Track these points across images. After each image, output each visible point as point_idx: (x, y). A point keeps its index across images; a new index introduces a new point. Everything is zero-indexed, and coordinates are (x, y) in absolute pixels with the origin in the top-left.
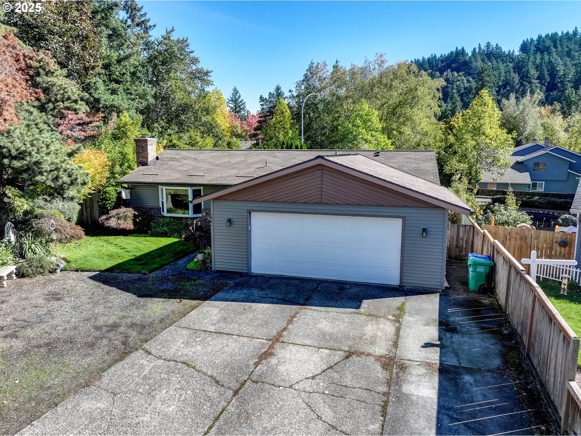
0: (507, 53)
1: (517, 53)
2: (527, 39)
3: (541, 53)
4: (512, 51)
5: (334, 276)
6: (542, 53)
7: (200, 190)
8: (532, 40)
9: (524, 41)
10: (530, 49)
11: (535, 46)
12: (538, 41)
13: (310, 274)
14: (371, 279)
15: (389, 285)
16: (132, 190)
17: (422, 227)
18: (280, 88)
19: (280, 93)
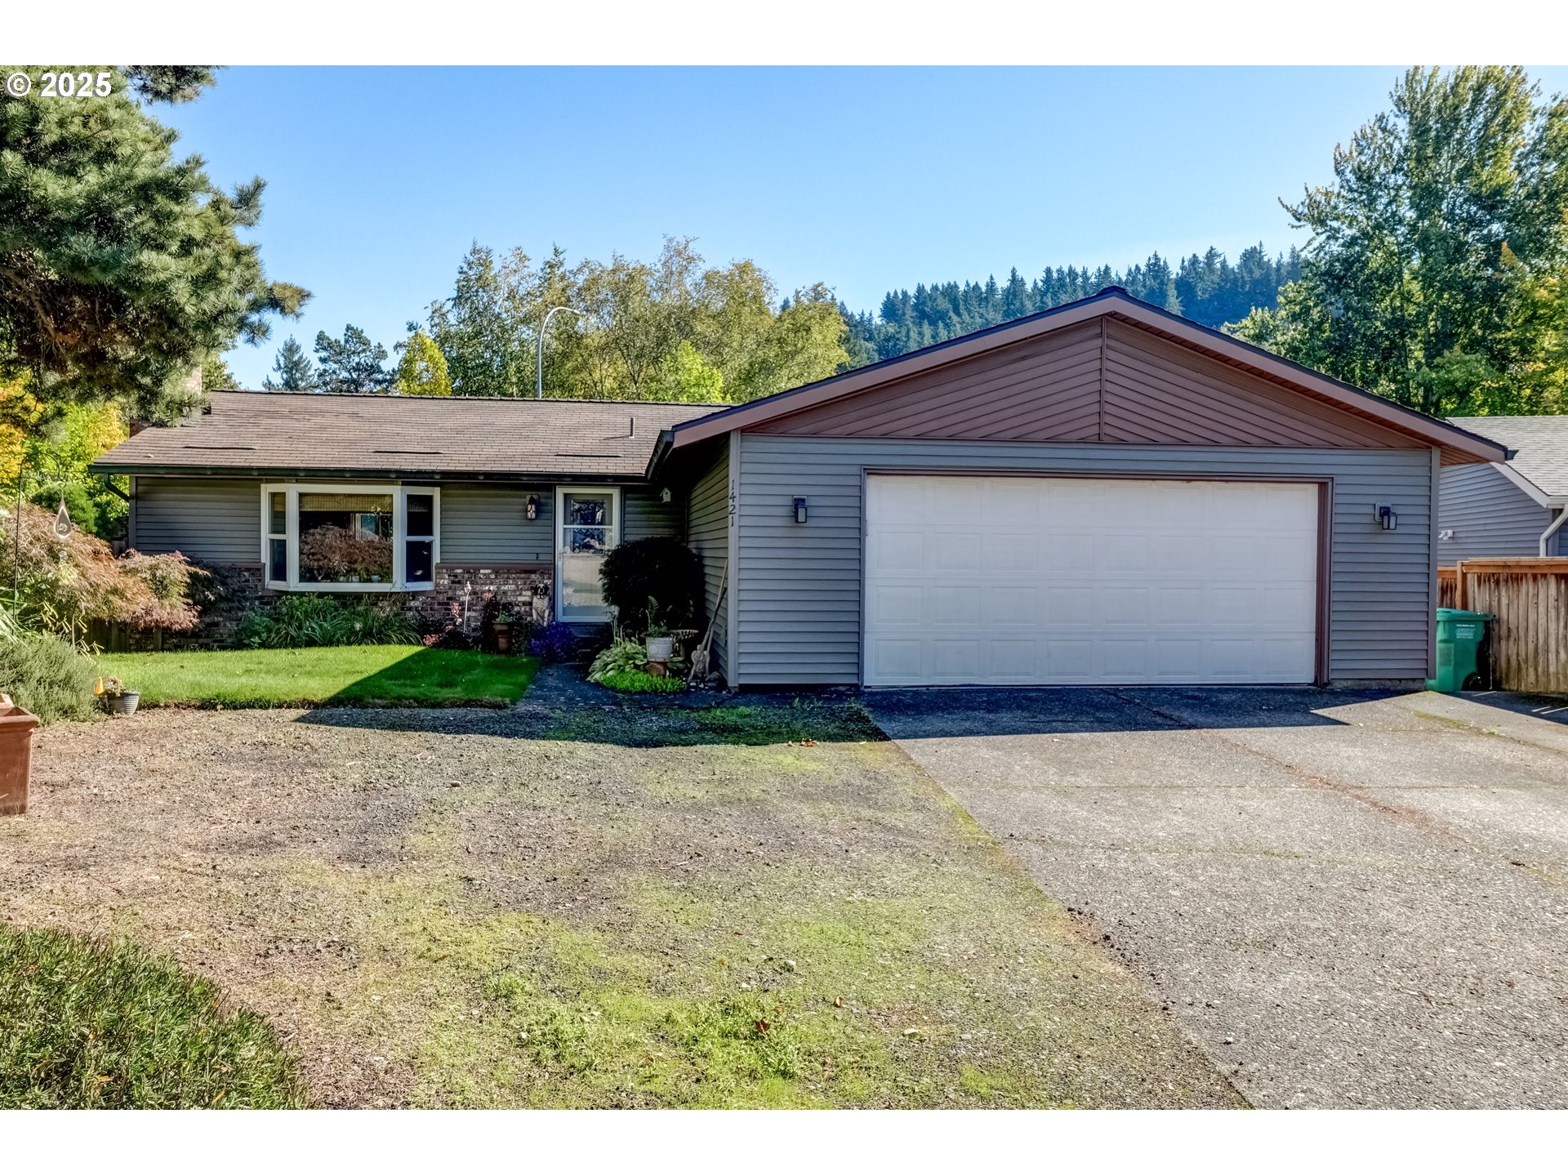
0: (857, 317)
1: (878, 321)
2: (896, 293)
3: (930, 324)
4: (867, 315)
5: (1131, 673)
6: (933, 323)
7: (430, 499)
8: (905, 294)
9: (888, 294)
10: (904, 314)
11: (916, 307)
12: (917, 298)
13: (1058, 674)
14: (1237, 673)
15: (1288, 684)
16: (140, 504)
17: (1379, 504)
18: (298, 348)
19: (296, 364)
